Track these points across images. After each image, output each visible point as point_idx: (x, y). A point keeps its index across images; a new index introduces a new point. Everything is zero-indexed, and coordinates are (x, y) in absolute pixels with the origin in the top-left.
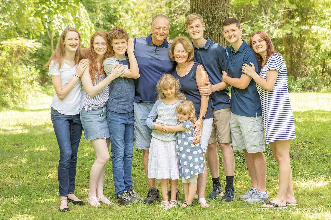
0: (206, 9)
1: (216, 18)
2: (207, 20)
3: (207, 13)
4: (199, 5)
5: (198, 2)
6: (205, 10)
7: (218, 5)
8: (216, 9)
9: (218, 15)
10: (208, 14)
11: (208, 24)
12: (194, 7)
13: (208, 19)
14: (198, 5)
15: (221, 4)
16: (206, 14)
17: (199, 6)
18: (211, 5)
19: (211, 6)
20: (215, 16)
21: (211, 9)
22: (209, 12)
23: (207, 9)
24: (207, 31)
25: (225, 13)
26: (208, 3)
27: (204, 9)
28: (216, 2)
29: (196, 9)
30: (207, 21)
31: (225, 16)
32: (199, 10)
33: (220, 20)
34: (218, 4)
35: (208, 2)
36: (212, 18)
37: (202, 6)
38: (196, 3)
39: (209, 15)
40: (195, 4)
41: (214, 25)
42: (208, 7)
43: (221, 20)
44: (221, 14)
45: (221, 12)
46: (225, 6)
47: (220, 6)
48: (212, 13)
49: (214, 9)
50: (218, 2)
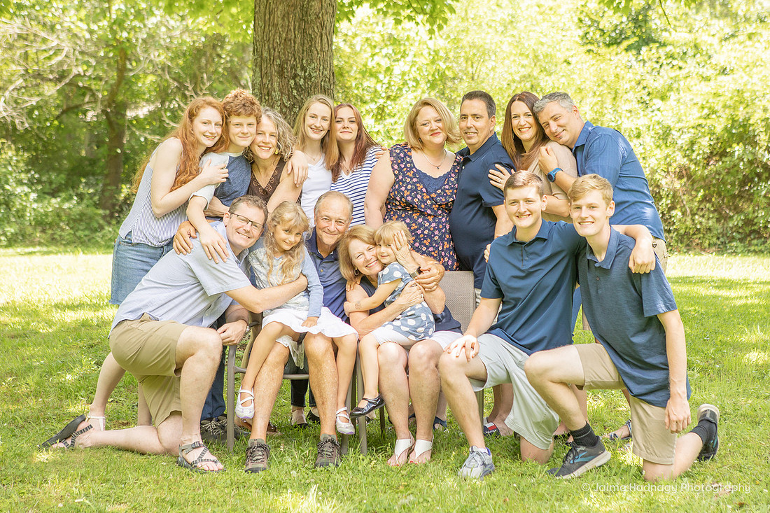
0: (293, 59)
1: (313, 79)
2: (295, 81)
3: (293, 67)
4: (276, 50)
5: (275, 45)
6: (290, 61)
7: (315, 52)
8: (312, 60)
9: (316, 72)
10: (296, 70)
11: (295, 89)
12: (265, 54)
13: (297, 80)
14: (274, 50)
15: (321, 50)
16: (291, 69)
17: (277, 54)
18: (301, 52)
19: (303, 53)
20: (310, 75)
21: (303, 60)
22: (299, 66)
23: (295, 59)
24: (294, 104)
25: (328, 69)
26: (296, 48)
27: (288, 60)
28: (311, 46)
29: (270, 59)
30: (295, 83)
31: (328, 76)
32: (279, 61)
33: (320, 82)
34: (317, 50)
35: (297, 45)
36: (305, 78)
37: (284, 54)
38: (271, 46)
39: (299, 72)
40: (267, 47)
41: (309, 93)
42: (296, 56)
43: (322, 83)
44: (321, 71)
45: (322, 67)
46: (329, 56)
47: (319, 55)
48: (303, 69)
49: (307, 60)
50: (315, 47)
